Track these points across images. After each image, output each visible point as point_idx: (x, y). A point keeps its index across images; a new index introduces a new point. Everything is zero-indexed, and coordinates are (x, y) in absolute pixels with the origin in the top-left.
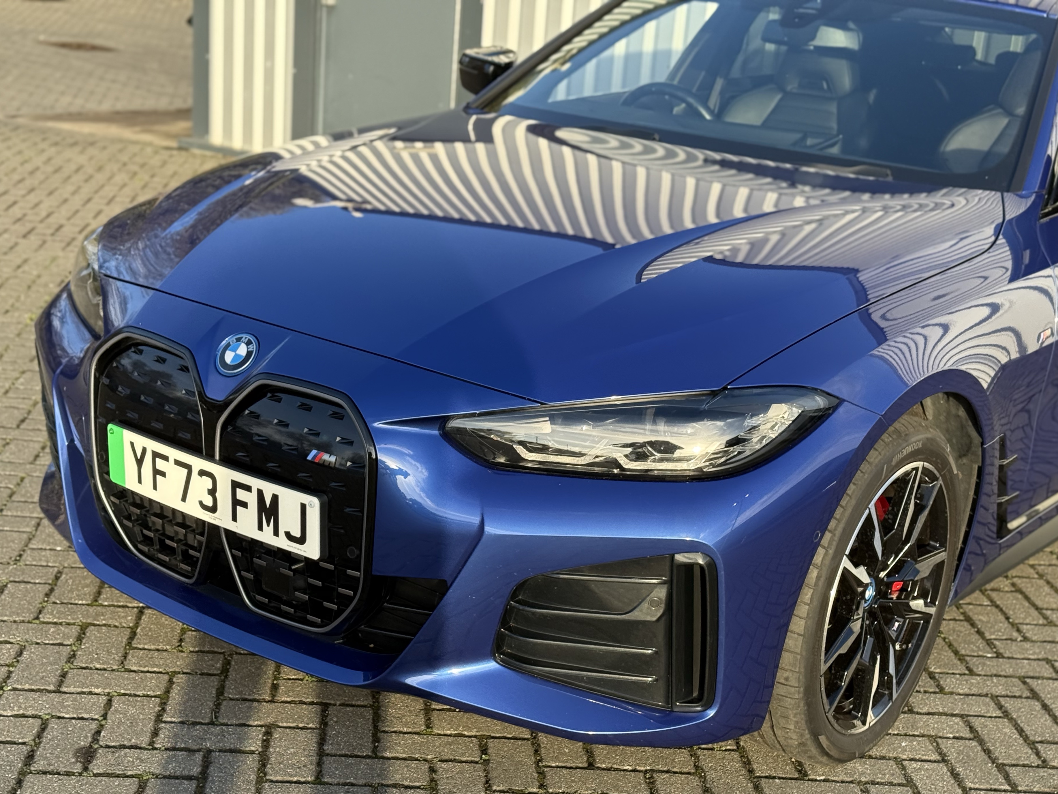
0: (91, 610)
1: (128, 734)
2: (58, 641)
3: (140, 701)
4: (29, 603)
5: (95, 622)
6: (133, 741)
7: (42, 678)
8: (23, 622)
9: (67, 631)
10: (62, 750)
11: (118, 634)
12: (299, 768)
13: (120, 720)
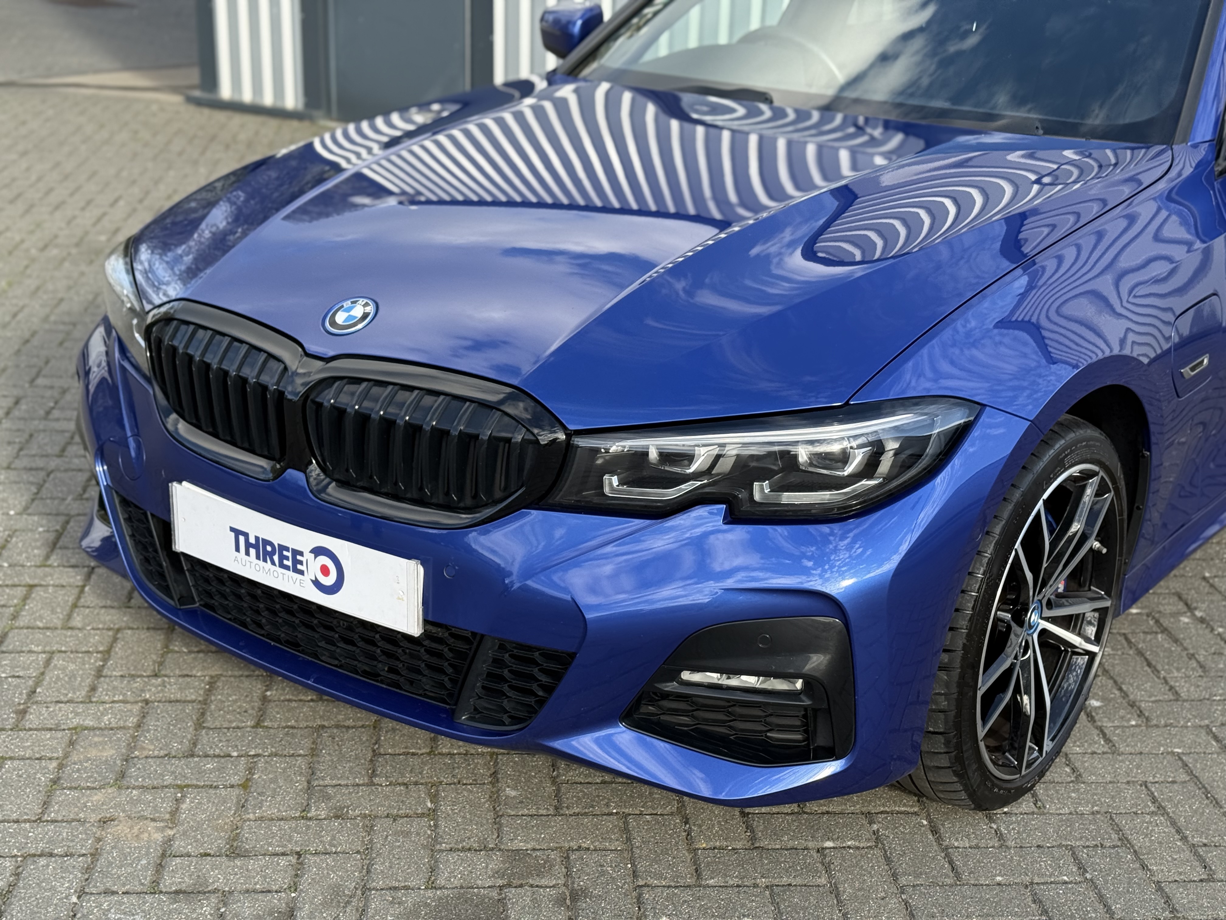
0: (39, 571)
1: (65, 689)
3: (80, 658)
5: (43, 583)
6: (70, 695)
9: (11, 592)
11: (65, 595)
12: (239, 713)
13: (58, 676)
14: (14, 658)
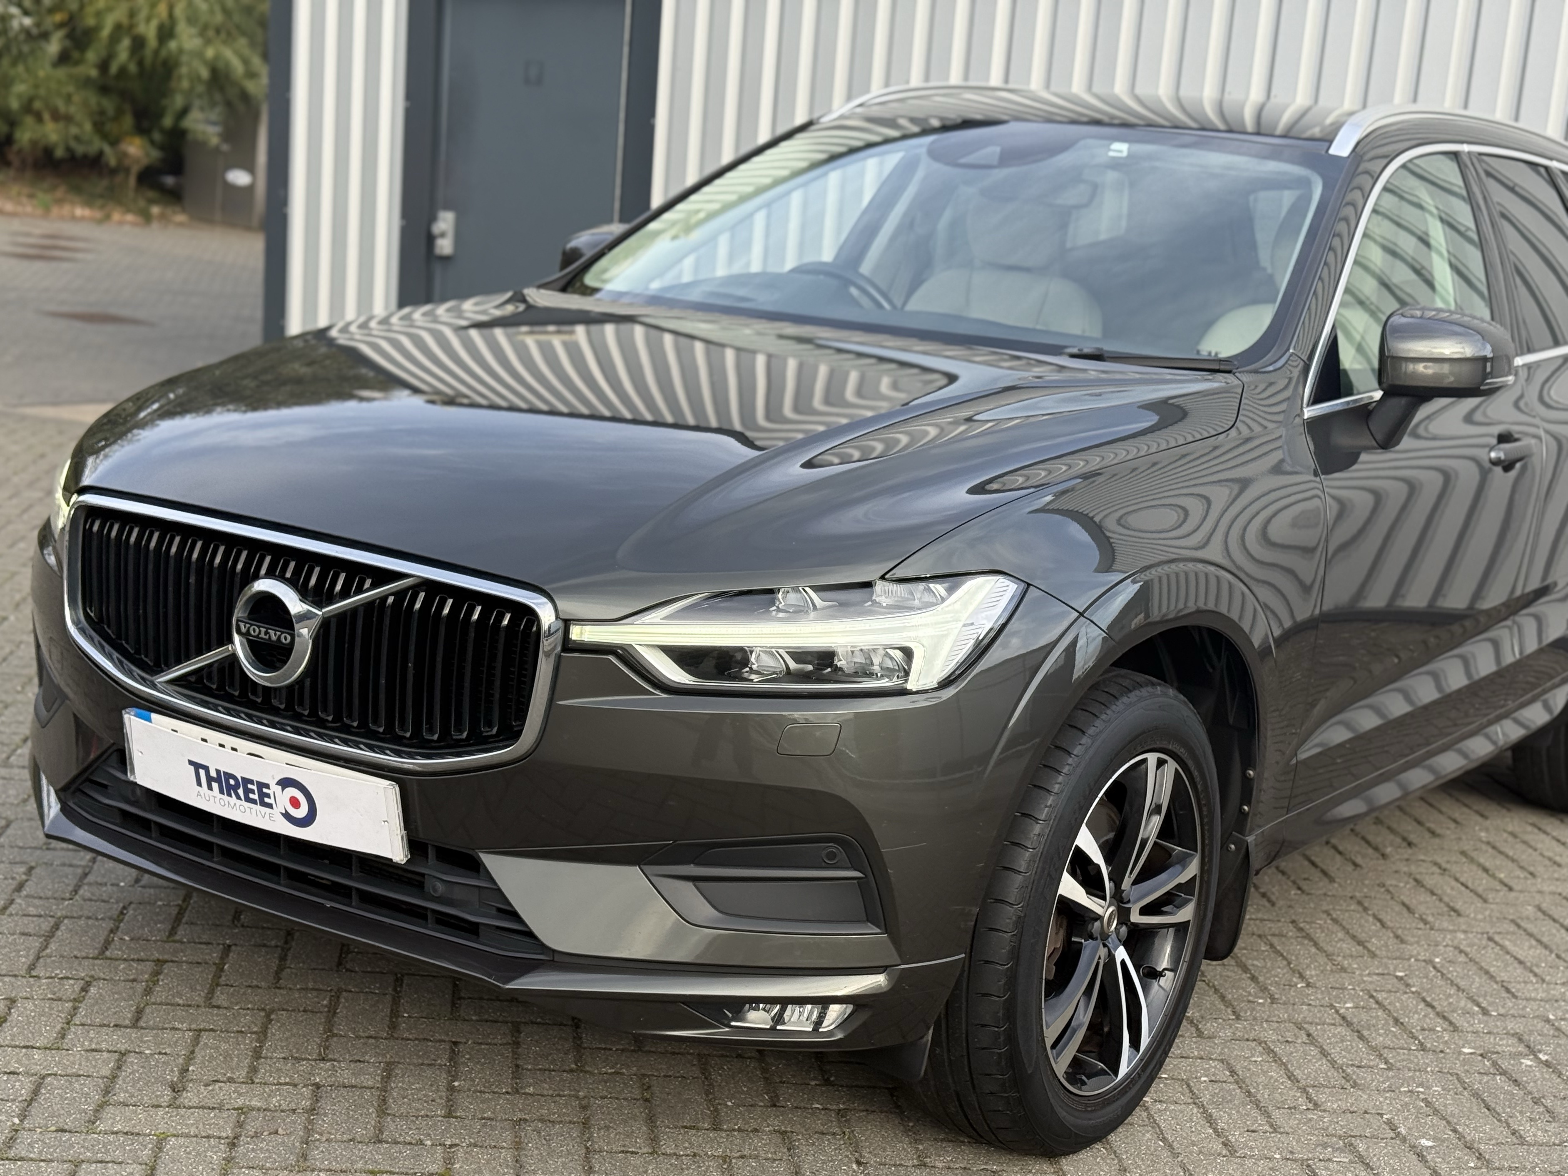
0: (167, 946)
1: (222, 1068)
2: (132, 977)
3: (233, 1038)
4: (93, 940)
5: (174, 959)
6: (229, 1075)
7: (115, 1013)
8: (87, 958)
9: (139, 967)
10: (146, 1084)
11: (202, 972)
12: (426, 1102)
13: (211, 1056)
14: (157, 1035)
